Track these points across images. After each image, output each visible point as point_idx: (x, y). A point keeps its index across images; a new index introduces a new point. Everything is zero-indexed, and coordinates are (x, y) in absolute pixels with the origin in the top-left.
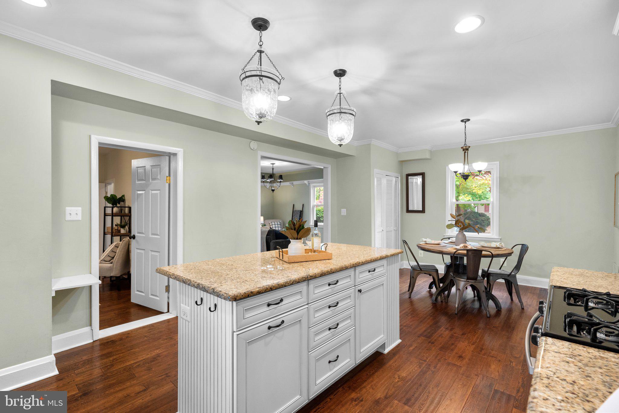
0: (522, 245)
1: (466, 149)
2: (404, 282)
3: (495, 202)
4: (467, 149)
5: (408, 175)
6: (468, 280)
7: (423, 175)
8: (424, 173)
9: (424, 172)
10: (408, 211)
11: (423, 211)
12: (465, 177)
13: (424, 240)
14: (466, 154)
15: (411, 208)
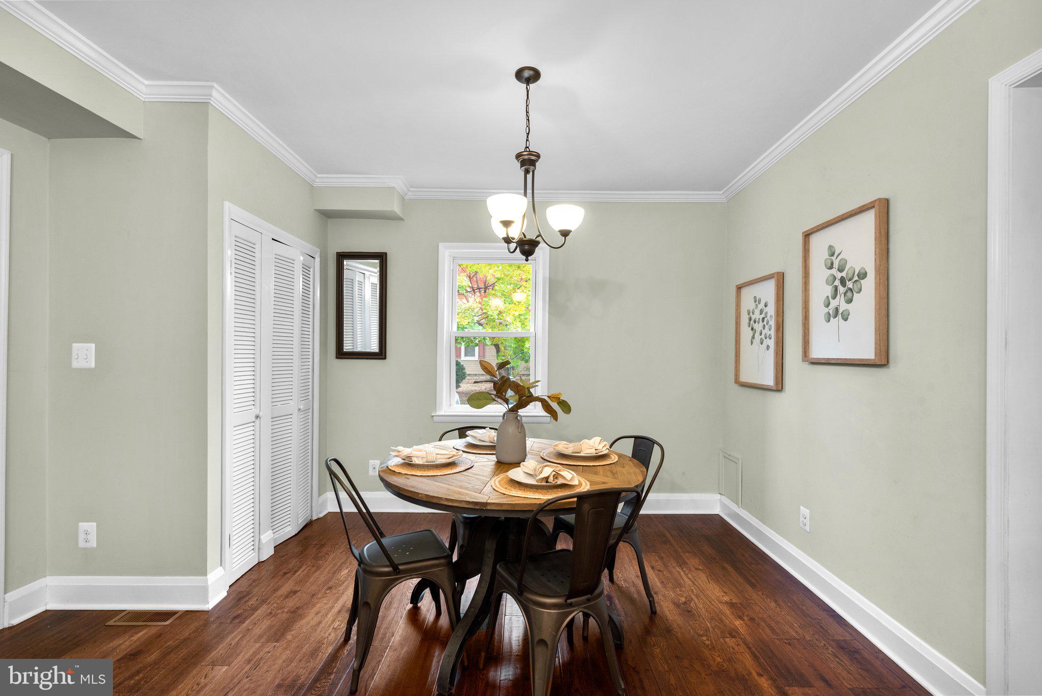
0: (636, 438)
1: (528, 161)
2: (330, 588)
3: (539, 335)
4: (533, 163)
5: (342, 257)
6: (569, 601)
7: (382, 258)
8: (386, 254)
9: (385, 251)
10: (341, 354)
11: (381, 354)
12: (527, 247)
13: (406, 451)
14: (529, 176)
15: (347, 347)
